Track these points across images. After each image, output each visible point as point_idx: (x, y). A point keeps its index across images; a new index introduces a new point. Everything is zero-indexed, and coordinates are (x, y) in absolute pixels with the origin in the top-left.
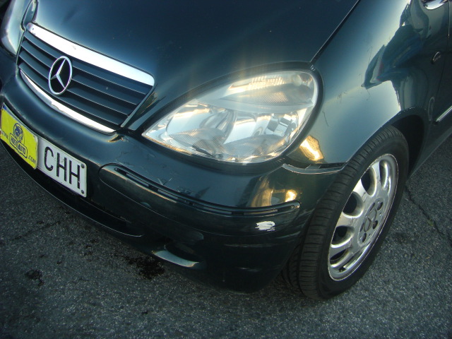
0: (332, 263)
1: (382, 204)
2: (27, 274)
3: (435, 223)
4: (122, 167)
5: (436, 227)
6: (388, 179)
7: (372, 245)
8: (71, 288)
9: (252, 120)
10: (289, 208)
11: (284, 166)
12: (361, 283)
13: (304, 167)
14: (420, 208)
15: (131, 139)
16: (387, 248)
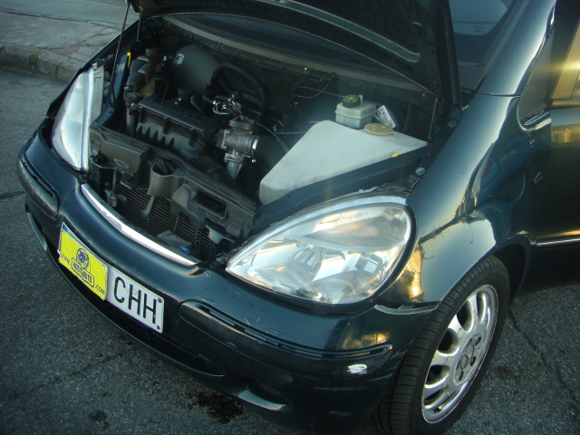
0: (426, 404)
1: (480, 339)
2: (90, 416)
3: (542, 355)
4: (205, 303)
5: (543, 359)
6: (486, 311)
7: (470, 382)
8: (141, 431)
9: (340, 257)
10: (381, 350)
11: (376, 307)
12: (458, 425)
13: (397, 307)
14: (526, 337)
15: (214, 274)
16: (488, 385)
